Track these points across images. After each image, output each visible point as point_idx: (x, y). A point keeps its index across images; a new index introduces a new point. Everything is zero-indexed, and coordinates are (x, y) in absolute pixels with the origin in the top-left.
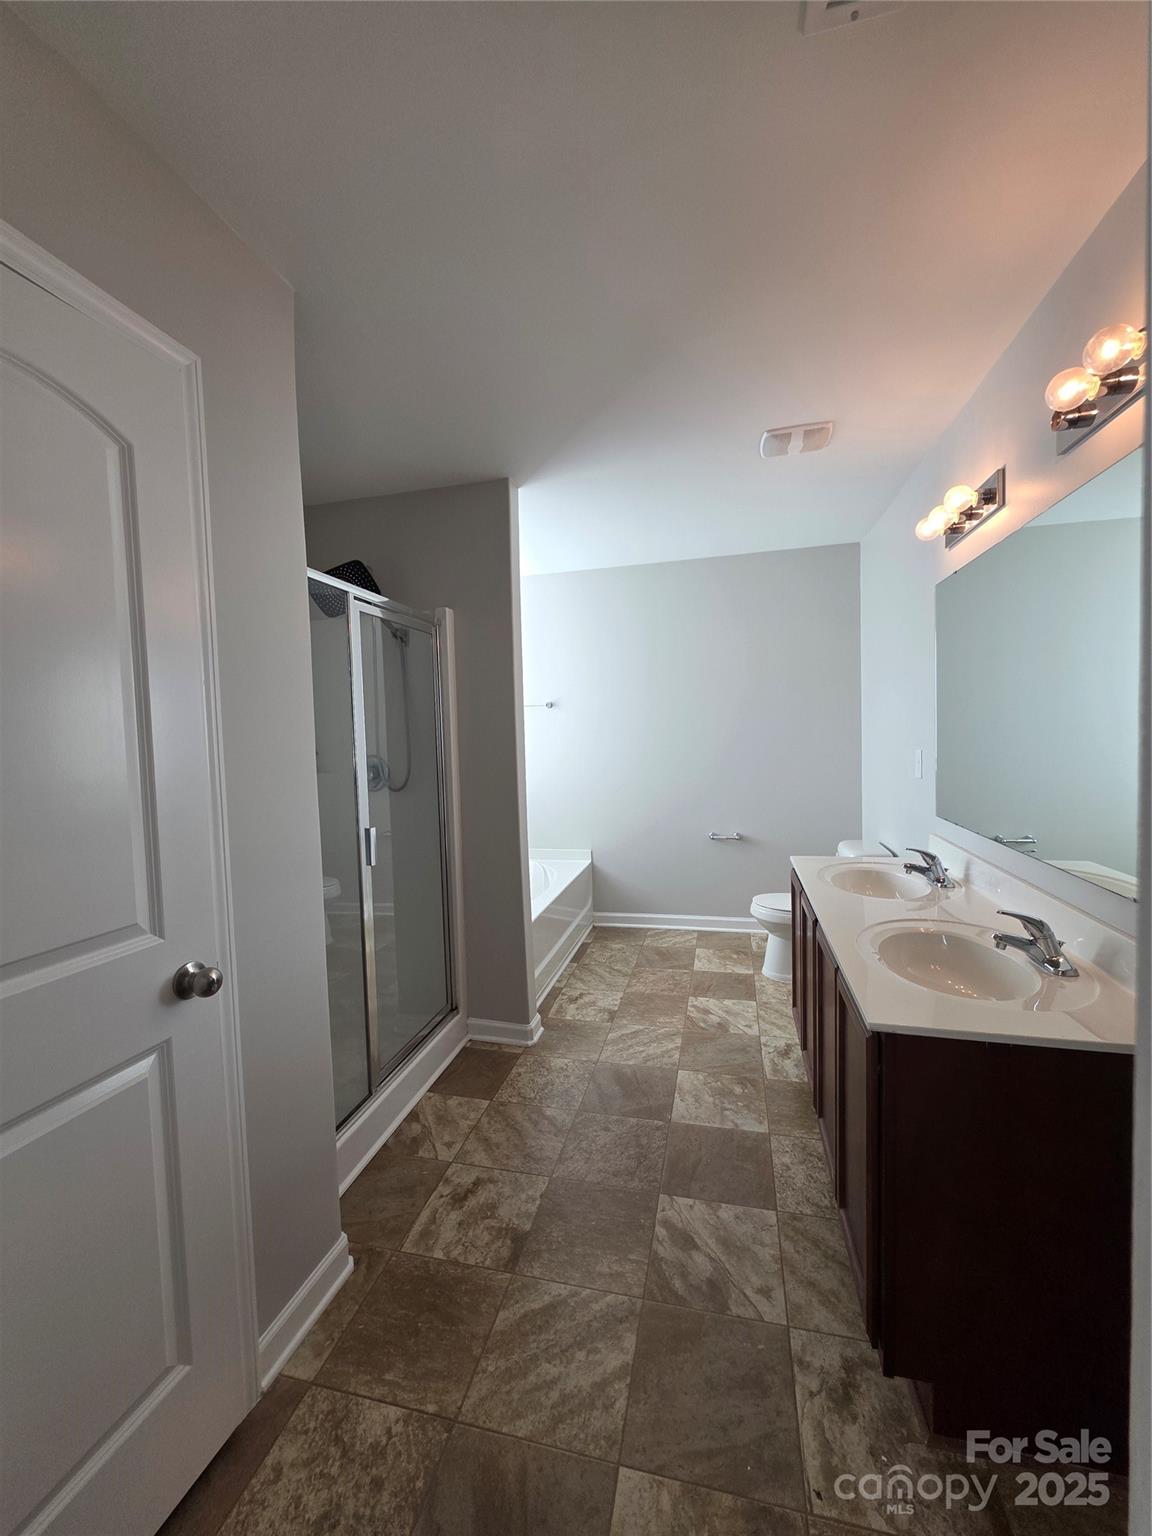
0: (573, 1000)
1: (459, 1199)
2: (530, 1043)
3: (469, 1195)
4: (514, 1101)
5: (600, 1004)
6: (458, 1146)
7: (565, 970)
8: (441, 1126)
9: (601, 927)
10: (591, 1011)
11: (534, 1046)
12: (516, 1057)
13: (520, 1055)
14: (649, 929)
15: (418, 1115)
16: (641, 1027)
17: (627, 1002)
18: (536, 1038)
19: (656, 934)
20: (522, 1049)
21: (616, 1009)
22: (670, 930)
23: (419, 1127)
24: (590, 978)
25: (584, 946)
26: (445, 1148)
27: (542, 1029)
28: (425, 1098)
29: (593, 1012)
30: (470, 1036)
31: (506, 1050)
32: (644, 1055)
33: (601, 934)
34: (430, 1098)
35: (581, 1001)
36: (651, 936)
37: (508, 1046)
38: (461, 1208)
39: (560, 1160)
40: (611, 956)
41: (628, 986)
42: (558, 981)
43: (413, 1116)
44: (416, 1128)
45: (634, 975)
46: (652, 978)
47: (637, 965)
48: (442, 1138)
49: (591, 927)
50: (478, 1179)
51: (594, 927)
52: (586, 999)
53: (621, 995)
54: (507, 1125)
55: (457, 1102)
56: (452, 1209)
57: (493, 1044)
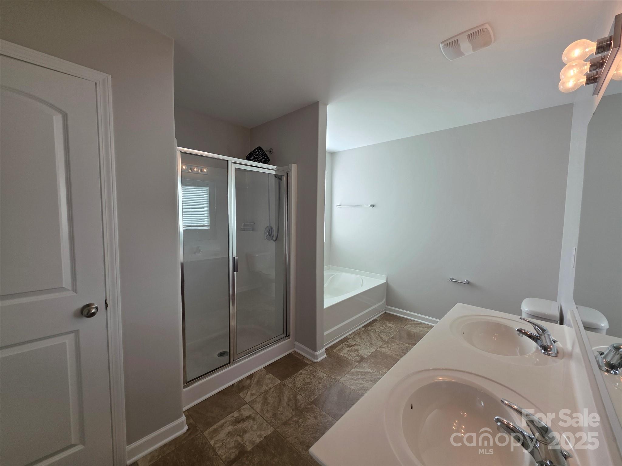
0: (350, 346)
1: (237, 421)
2: (315, 361)
3: (242, 421)
4: (290, 386)
5: (361, 352)
6: (255, 397)
7: (357, 331)
8: (256, 385)
9: (389, 314)
10: (353, 354)
11: (318, 362)
12: (306, 365)
13: (308, 364)
14: (412, 320)
15: (253, 377)
16: (371, 371)
17: (373, 356)
18: (319, 360)
19: (414, 324)
20: (311, 362)
21: (366, 357)
22: (423, 323)
23: (249, 382)
24: (365, 338)
25: (375, 321)
26: (250, 395)
27: (326, 355)
28: (261, 370)
29: (354, 355)
30: (295, 349)
31: (305, 360)
32: (362, 386)
33: (387, 317)
34: (262, 371)
35: (353, 348)
36: (411, 324)
37: (307, 359)
38: (235, 425)
39: (285, 424)
40: (383, 330)
41: (381, 347)
42: (350, 335)
43: (250, 377)
44: (248, 382)
45: (387, 342)
46: (396, 346)
47: (393, 338)
48: (252, 391)
49: (384, 312)
50: (250, 416)
51: (385, 312)
52: (356, 347)
53: (373, 350)
54: (278, 396)
55: (270, 377)
56: (231, 425)
57: (302, 356)
